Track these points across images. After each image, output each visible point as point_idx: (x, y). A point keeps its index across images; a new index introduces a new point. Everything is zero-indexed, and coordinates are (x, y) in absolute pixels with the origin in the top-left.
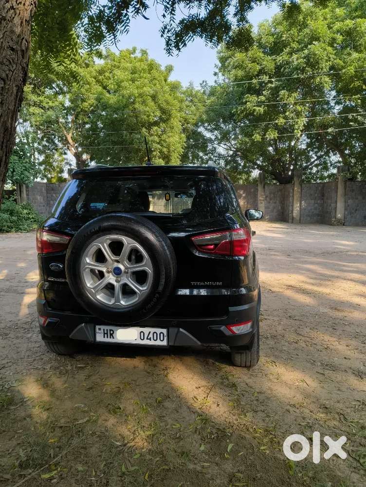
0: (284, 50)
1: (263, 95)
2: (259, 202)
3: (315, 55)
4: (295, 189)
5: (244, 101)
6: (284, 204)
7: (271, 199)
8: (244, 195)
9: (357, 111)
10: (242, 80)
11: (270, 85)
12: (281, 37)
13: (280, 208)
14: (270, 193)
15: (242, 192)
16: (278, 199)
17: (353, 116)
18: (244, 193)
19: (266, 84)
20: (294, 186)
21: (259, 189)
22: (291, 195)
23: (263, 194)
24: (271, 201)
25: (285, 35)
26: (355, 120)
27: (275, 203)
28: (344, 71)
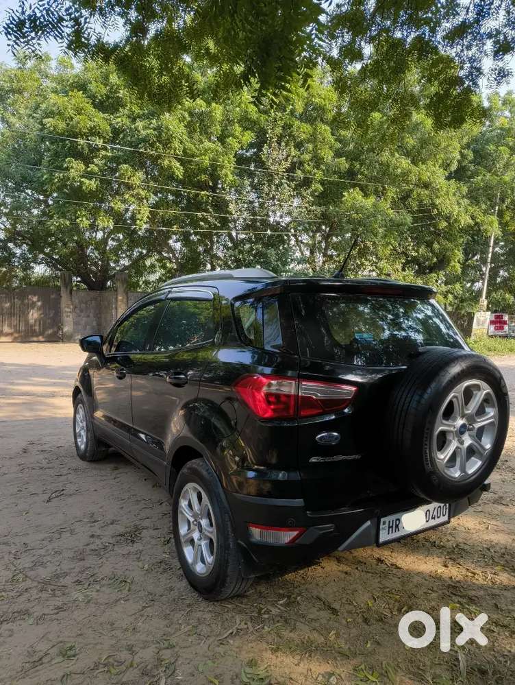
0: (121, 110)
1: (93, 163)
2: (64, 315)
3: (168, 130)
4: (120, 298)
5: (65, 165)
6: (100, 317)
7: (81, 311)
8: (39, 304)
9: (207, 211)
10: (62, 134)
11: (104, 153)
12: (116, 92)
13: (95, 323)
14: (81, 302)
15: (35, 299)
16: (92, 311)
17: (203, 215)
18: (38, 301)
19: (98, 150)
20: (117, 295)
21: (62, 295)
22: (114, 306)
23: (69, 302)
24: (83, 314)
25: (121, 91)
26: (204, 220)
27: (88, 316)
28: (197, 159)
